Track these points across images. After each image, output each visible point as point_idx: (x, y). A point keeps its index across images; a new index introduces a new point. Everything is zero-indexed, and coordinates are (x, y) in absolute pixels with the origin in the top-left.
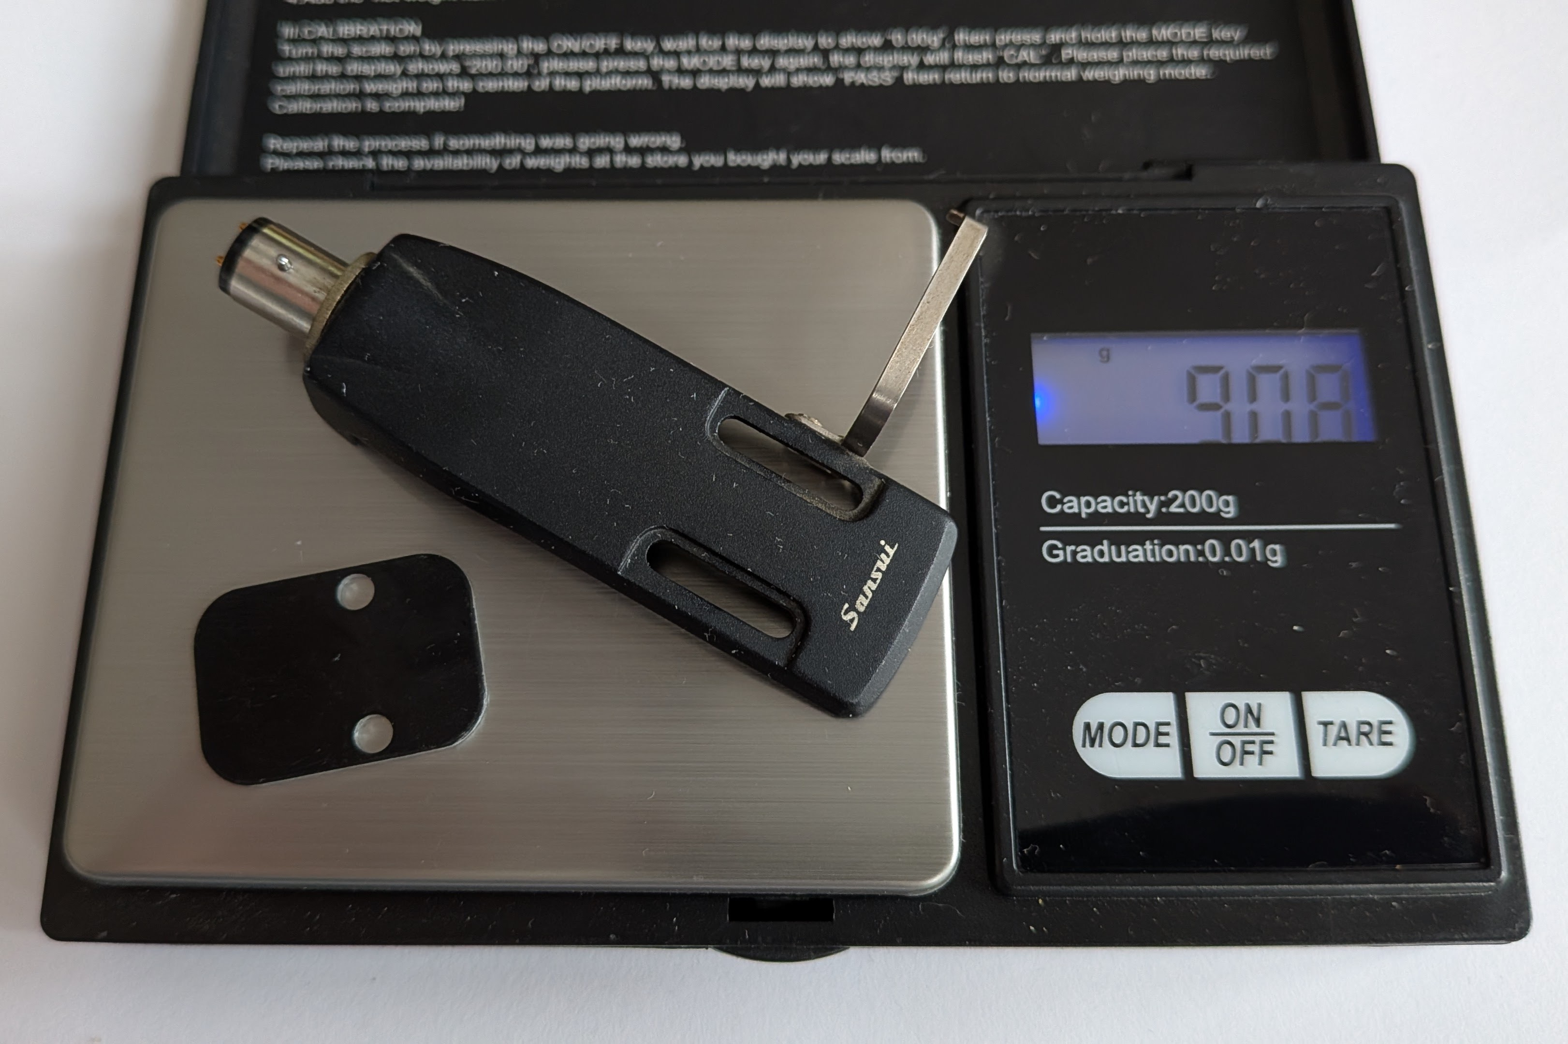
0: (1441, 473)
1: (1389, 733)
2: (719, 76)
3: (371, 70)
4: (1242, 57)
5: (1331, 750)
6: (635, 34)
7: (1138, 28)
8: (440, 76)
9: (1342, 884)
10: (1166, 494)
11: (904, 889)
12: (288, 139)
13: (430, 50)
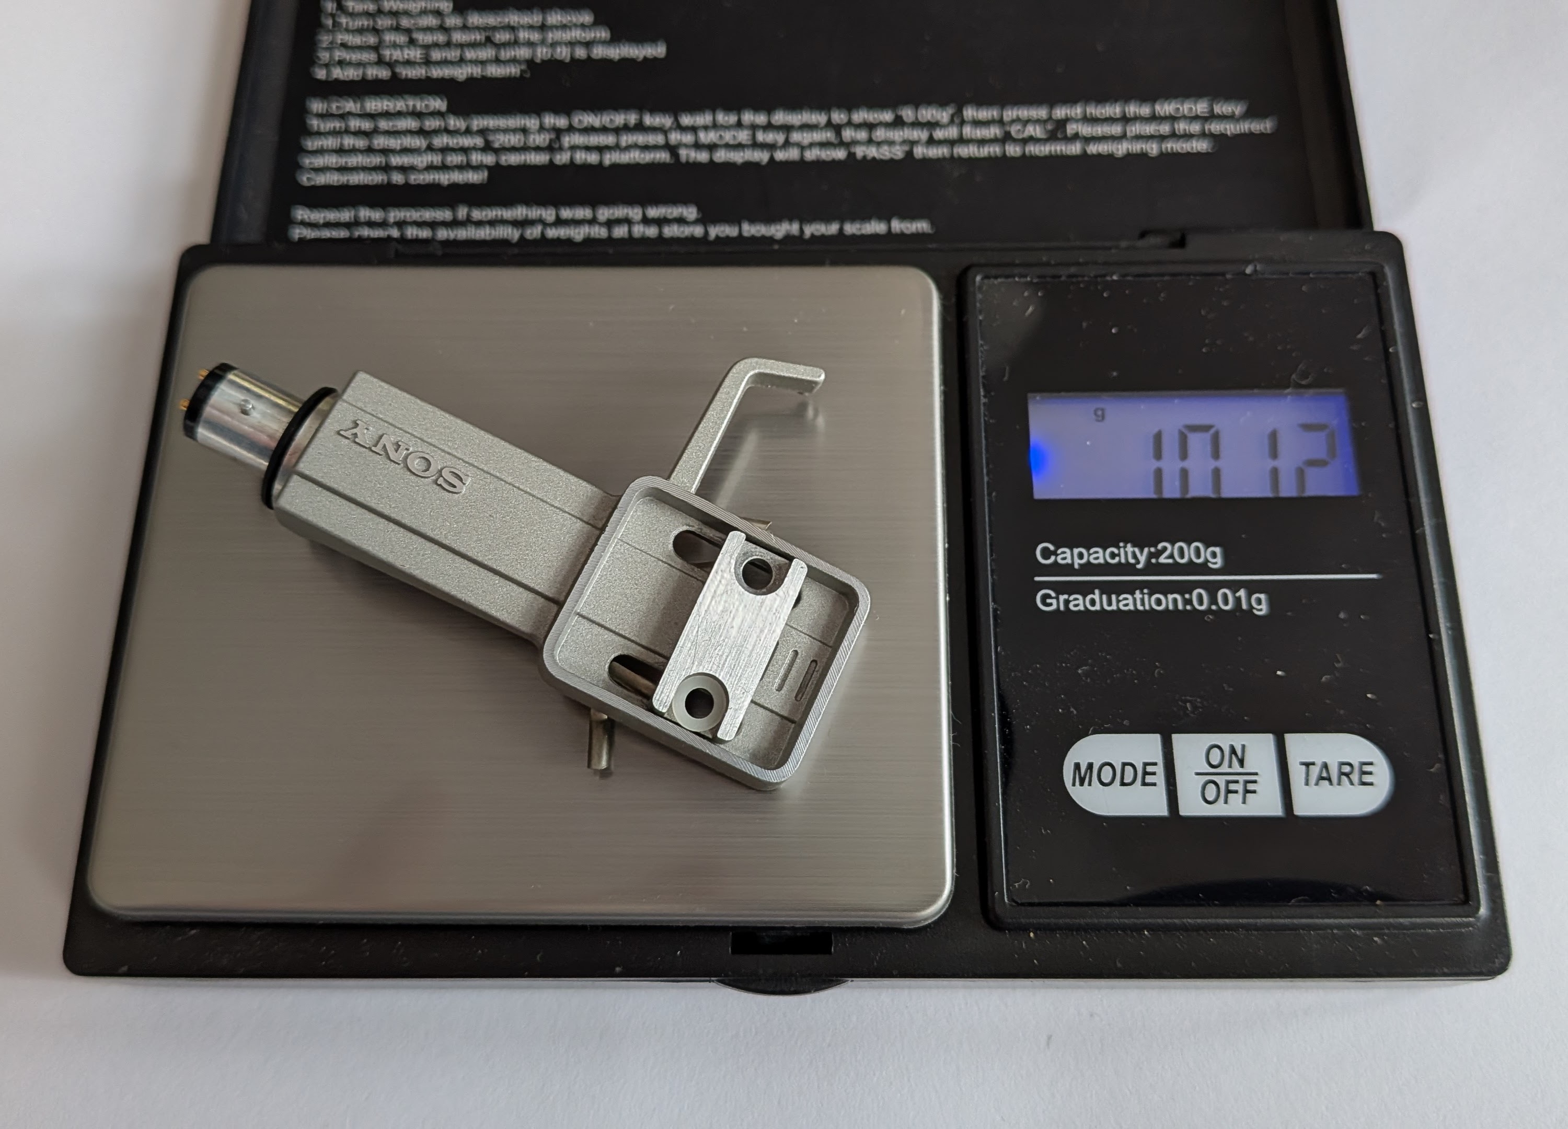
0: (1423, 526)
1: (1370, 773)
2: (734, 150)
3: (397, 144)
4: (1243, 131)
5: (1313, 788)
6: (653, 111)
7: (1140, 106)
8: (465, 150)
9: (1322, 918)
10: (1156, 546)
11: (898, 920)
12: (315, 210)
13: (455, 125)
